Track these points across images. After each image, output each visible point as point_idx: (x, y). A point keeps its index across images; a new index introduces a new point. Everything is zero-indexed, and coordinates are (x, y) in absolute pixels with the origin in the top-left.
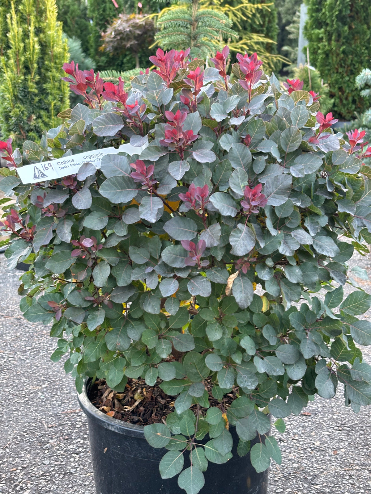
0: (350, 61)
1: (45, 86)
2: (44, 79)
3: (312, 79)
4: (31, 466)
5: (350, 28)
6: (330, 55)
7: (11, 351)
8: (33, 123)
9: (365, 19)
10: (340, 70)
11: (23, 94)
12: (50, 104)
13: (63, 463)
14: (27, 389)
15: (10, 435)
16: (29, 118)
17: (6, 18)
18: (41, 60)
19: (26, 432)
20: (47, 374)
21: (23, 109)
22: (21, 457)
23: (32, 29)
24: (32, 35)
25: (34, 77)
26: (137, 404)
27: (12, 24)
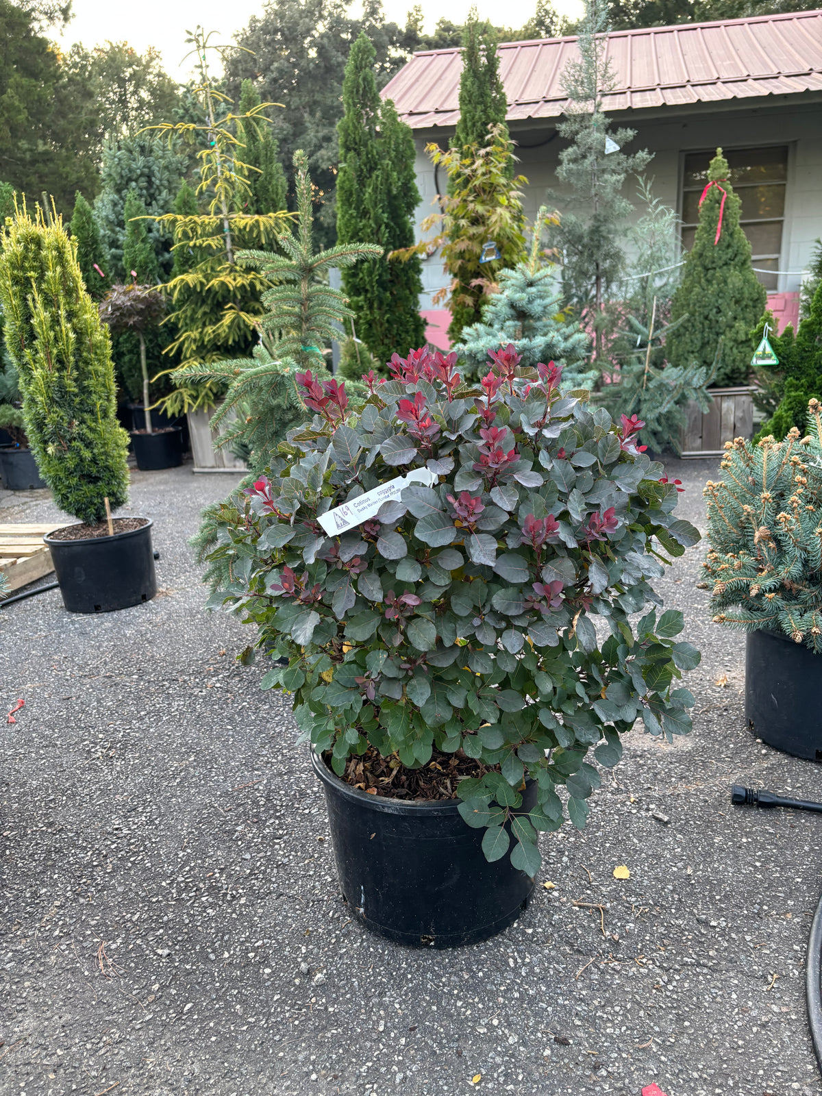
0: (395, 331)
1: (86, 383)
2: (83, 375)
3: (361, 353)
4: (231, 865)
5: (392, 293)
6: (374, 325)
7: (122, 720)
8: (75, 430)
9: (406, 284)
10: (386, 341)
11: (59, 395)
12: (95, 405)
13: (269, 854)
14: (171, 766)
15: (182, 830)
16: (70, 423)
17: (25, 299)
18: (78, 352)
19: (200, 822)
20: (187, 743)
21: (62, 414)
22: (212, 856)
23: (62, 312)
24: (63, 321)
25: (72, 373)
26: (394, 772)
27: (35, 307)
